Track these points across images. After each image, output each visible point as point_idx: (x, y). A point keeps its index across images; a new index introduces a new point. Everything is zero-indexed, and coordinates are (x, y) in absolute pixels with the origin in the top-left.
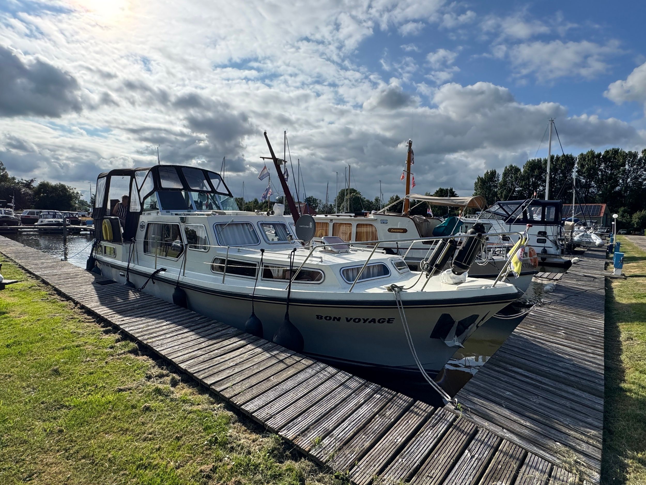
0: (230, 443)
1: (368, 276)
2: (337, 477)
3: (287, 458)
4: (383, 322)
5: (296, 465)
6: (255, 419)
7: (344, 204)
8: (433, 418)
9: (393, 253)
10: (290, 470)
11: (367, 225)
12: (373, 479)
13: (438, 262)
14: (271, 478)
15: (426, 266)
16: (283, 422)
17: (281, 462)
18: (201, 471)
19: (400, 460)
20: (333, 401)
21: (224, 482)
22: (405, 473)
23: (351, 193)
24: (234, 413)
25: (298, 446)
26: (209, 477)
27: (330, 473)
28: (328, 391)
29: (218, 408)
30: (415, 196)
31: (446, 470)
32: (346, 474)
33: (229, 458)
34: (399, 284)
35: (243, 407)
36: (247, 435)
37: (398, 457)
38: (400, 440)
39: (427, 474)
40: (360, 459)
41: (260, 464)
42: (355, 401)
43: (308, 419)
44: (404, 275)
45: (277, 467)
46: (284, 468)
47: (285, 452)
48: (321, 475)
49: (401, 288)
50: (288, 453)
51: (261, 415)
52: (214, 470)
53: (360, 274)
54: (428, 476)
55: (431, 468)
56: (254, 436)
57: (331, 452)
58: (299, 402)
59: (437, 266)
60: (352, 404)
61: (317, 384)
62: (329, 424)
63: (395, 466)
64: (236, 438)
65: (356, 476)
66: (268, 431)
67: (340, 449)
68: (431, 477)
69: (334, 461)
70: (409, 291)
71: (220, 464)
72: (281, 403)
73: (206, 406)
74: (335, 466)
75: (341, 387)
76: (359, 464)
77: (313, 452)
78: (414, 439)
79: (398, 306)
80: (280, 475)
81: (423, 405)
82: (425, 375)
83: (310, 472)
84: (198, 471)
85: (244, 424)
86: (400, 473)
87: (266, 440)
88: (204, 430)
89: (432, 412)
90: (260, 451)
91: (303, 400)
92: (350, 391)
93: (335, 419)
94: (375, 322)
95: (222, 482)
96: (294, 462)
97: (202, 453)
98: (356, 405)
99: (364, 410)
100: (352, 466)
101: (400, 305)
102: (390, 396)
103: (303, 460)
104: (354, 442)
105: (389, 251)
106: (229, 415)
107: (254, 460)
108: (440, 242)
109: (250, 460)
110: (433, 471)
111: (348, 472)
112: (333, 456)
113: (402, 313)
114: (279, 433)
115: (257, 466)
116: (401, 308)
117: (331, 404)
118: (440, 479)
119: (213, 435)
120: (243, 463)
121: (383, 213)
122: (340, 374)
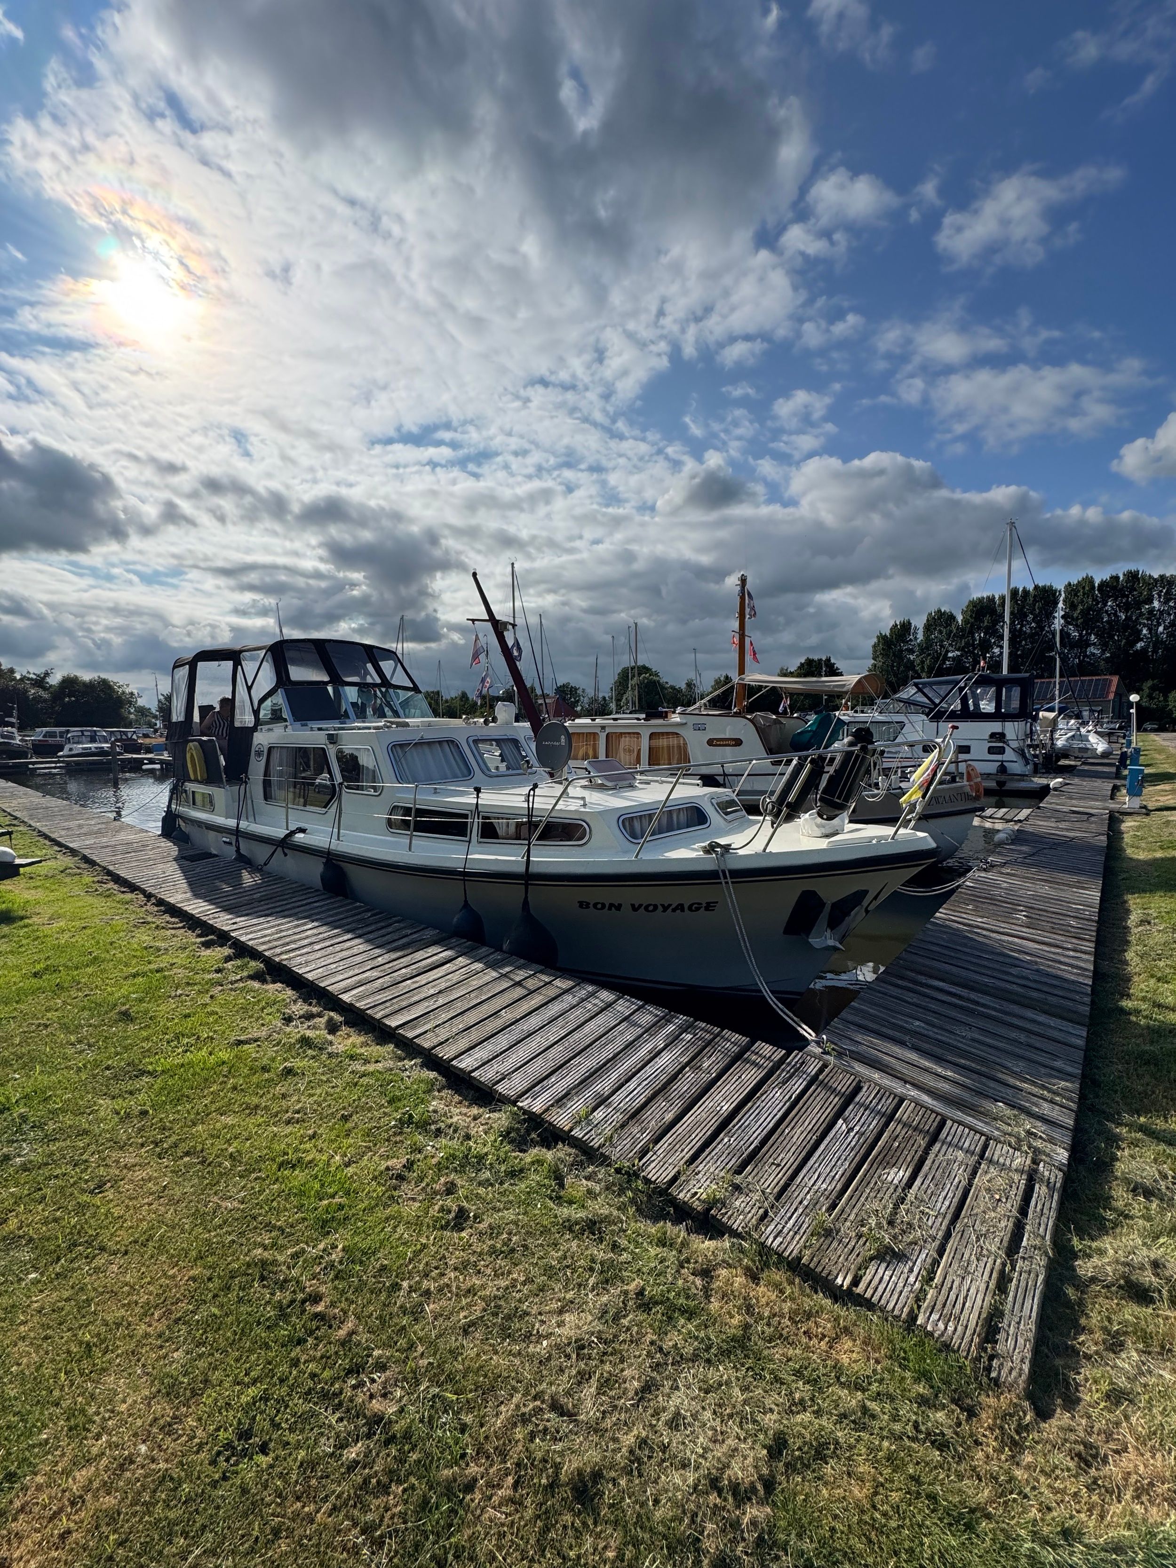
0: (434, 1123)
1: (670, 828)
2: (618, 1171)
3: (534, 1143)
4: (698, 909)
5: (549, 1155)
6: (475, 1083)
7: (629, 695)
8: (783, 1070)
9: (717, 784)
10: (539, 1162)
11: (668, 734)
12: (679, 1172)
13: (791, 798)
14: (506, 1176)
15: (770, 806)
16: (525, 1085)
17: (524, 1151)
18: (388, 1169)
19: (726, 1140)
20: (610, 1047)
21: (428, 1185)
22: (734, 1160)
23: (640, 674)
24: (440, 1073)
25: (551, 1124)
26: (401, 1178)
27: (607, 1166)
28: (602, 1030)
29: (412, 1067)
30: (755, 677)
31: (803, 1154)
32: (634, 1165)
33: (433, 1146)
34: (723, 841)
35: (454, 1063)
36: (464, 1110)
37: (722, 1135)
38: (726, 1108)
39: (771, 1160)
40: (657, 1141)
41: (486, 1154)
42: (649, 1046)
43: (568, 1079)
44: (736, 824)
45: (516, 1158)
46: (529, 1160)
47: (529, 1135)
48: (591, 1169)
49: (727, 848)
50: (533, 1135)
51: (485, 1076)
52: (409, 1166)
53: (654, 823)
54: (773, 1163)
55: (779, 1151)
56: (475, 1111)
57: (608, 1132)
58: (553, 1051)
59: (789, 805)
60: (643, 1052)
61: (582, 1019)
62: (603, 1085)
63: (717, 1150)
64: (445, 1114)
65: (650, 1168)
66: (499, 1100)
67: (623, 1126)
68: (778, 1165)
69: (612, 1145)
70: (741, 852)
71: (419, 1156)
72: (521, 1053)
73: (390, 1064)
74: (615, 1154)
75: (625, 1024)
76: (656, 1149)
77: (577, 1133)
78: (750, 1104)
79: (723, 881)
80: (521, 1171)
81: (766, 1049)
82: (772, 999)
83: (572, 1165)
84: (382, 1168)
85: (458, 1092)
86: (726, 1161)
87: (497, 1115)
88: (389, 1102)
89: (782, 1060)
90: (486, 1133)
91: (558, 1048)
92: (639, 1031)
93: (614, 1076)
94: (683, 910)
95: (423, 1185)
96: (544, 1150)
97: (388, 1140)
98: (650, 1052)
99: (664, 1060)
100: (644, 1152)
101: (725, 877)
102: (708, 1037)
103: (560, 1145)
104: (647, 1114)
105: (709, 780)
106: (432, 1076)
107: (477, 1148)
108: (794, 762)
109: (470, 1148)
110: (782, 1155)
111: (636, 1162)
112: (611, 1137)
113: (730, 894)
114: (519, 1104)
115: (481, 1158)
116: (727, 883)
117: (608, 1052)
118: (794, 1167)
119: (404, 1111)
120: (457, 1153)
121: (697, 712)
122: (621, 1001)
